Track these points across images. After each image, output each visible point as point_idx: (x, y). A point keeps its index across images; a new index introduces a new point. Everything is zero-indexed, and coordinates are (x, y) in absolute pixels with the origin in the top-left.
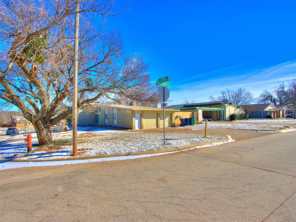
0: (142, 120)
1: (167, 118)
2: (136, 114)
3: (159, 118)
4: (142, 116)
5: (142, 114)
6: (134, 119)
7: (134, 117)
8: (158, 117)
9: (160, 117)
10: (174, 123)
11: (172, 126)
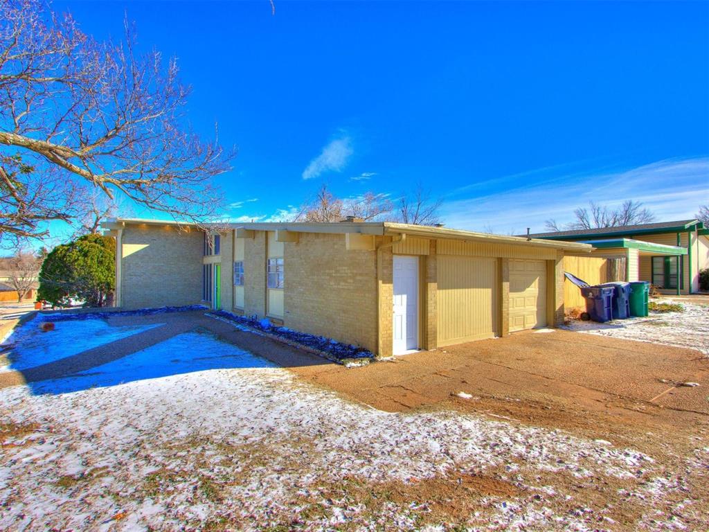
0: (430, 296)
1: (533, 284)
2: (396, 259)
3: (506, 285)
4: (431, 272)
5: (431, 263)
6: (384, 288)
7: (389, 280)
8: (500, 278)
9: (511, 278)
10: (562, 307)
11: (552, 322)
